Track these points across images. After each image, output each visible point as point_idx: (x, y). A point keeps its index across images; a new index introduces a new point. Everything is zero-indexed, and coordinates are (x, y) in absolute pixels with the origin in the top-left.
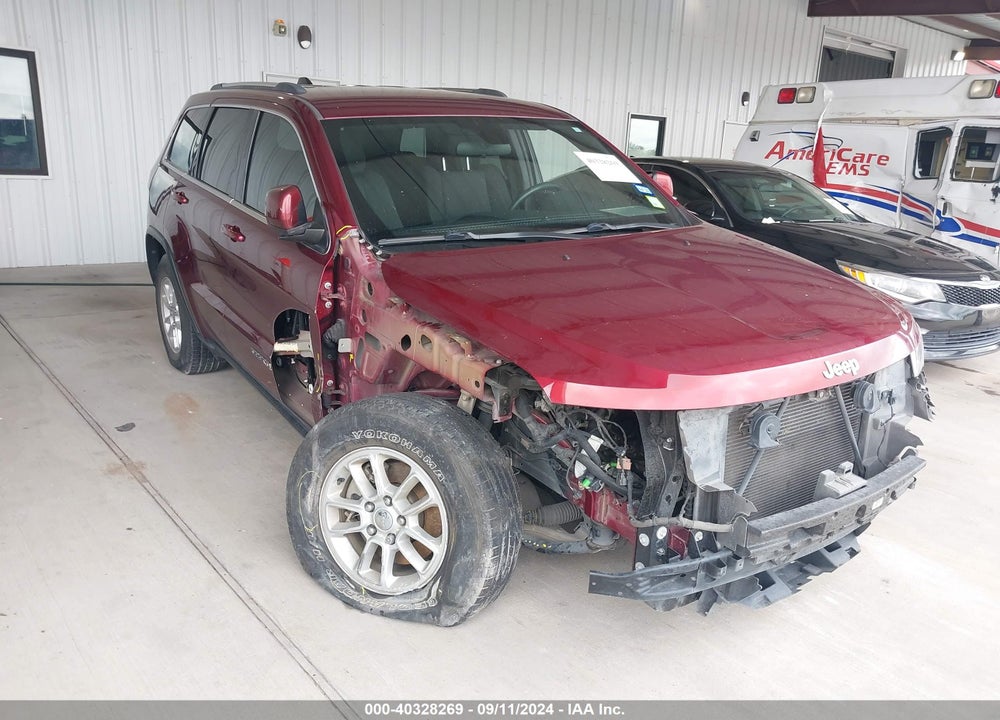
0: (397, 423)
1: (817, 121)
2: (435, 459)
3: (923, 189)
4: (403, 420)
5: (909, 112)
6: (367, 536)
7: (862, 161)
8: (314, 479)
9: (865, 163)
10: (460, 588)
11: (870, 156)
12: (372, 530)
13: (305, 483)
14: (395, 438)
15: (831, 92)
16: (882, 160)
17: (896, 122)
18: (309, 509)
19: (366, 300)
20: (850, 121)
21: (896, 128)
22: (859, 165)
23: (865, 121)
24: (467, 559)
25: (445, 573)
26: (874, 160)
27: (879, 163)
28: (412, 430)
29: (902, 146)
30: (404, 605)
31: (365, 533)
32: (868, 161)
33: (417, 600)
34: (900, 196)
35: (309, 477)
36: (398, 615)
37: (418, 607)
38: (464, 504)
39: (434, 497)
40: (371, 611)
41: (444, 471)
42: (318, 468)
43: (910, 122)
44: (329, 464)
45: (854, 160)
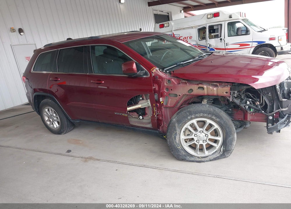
0: (201, 110)
1: (172, 31)
2: (216, 116)
3: (203, 43)
4: (203, 109)
5: (194, 25)
6: (197, 143)
7: (185, 39)
8: (178, 133)
9: (186, 39)
10: (230, 146)
11: (187, 37)
12: (198, 141)
13: (175, 135)
14: (202, 115)
15: (173, 23)
16: (191, 37)
17: (192, 27)
18: (178, 142)
19: (168, 85)
20: (180, 29)
21: (192, 29)
22: (185, 40)
23: (184, 29)
24: (231, 138)
25: (224, 143)
26: (188, 38)
27: (190, 38)
28: (207, 111)
29: (194, 33)
30: (215, 156)
31: (196, 143)
32: (187, 39)
33: (217, 154)
34: (197, 45)
35: (176, 134)
36: (215, 159)
37: (218, 155)
38: (227, 125)
39: (216, 126)
40: (207, 161)
41: (219, 118)
42: (178, 130)
43: (195, 27)
44: (181, 128)
45: (184, 39)
